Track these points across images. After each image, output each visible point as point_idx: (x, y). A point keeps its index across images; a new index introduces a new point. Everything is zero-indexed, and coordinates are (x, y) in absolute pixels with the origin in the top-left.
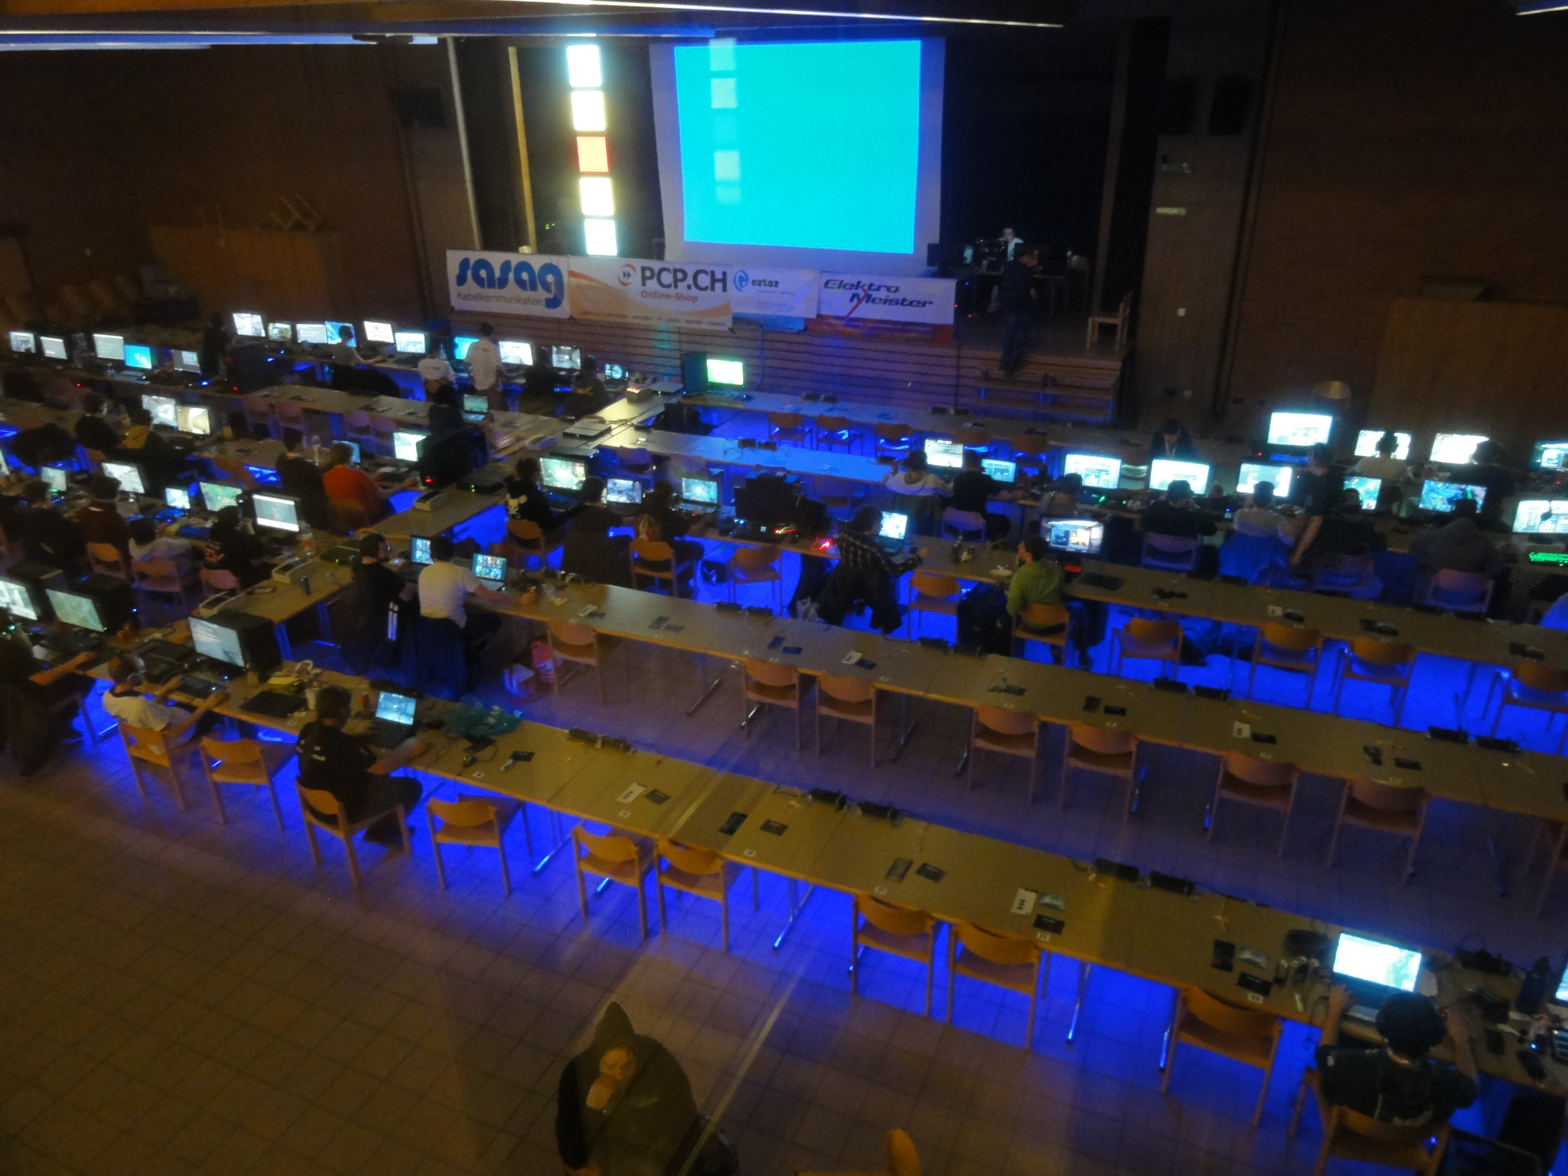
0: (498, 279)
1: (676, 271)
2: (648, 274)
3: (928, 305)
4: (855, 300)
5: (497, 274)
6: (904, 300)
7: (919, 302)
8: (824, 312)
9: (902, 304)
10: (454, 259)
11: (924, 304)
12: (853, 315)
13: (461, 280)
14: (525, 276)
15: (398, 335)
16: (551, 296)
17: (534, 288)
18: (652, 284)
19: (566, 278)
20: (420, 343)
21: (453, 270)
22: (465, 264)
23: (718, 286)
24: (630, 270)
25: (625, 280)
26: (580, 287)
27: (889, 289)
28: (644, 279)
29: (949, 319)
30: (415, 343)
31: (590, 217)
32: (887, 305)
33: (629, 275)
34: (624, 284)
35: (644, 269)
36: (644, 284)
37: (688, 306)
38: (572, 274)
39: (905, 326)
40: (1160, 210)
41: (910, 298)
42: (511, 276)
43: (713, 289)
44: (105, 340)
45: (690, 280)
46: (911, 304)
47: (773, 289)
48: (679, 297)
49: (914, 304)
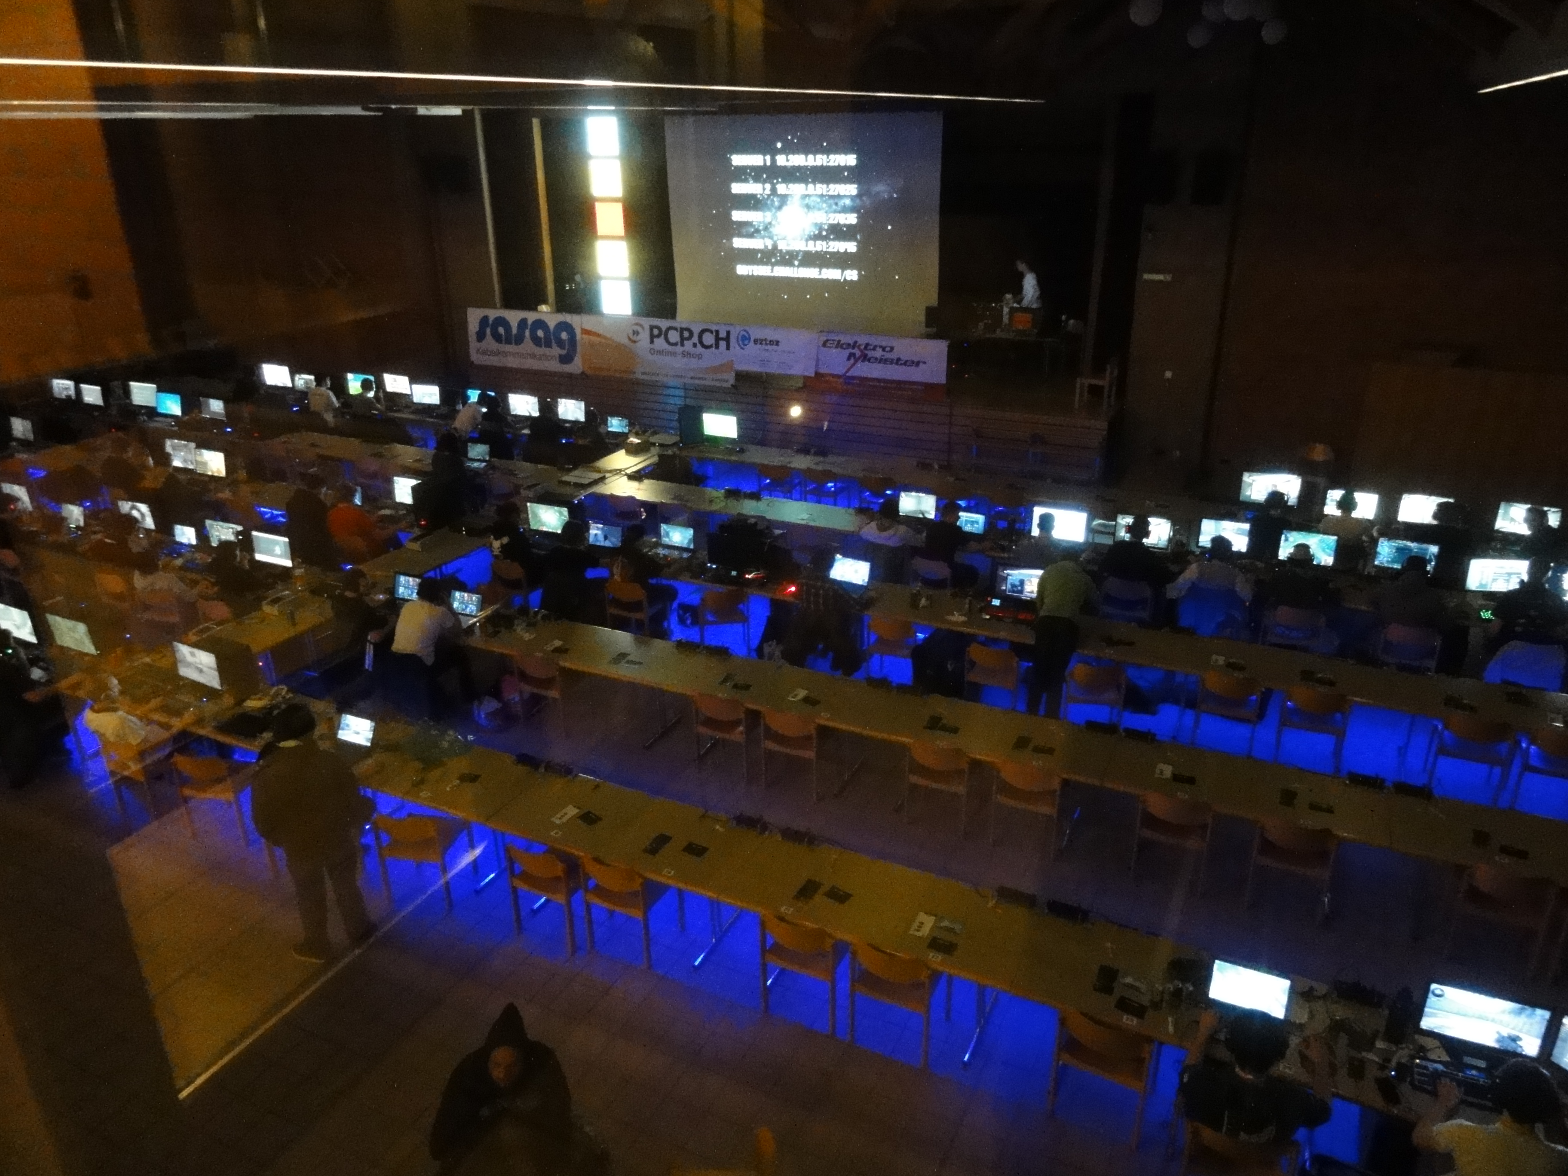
0: (515, 335)
1: (682, 330)
2: (656, 332)
3: (921, 364)
4: (852, 361)
5: (514, 330)
6: (899, 359)
7: (913, 362)
8: (822, 371)
9: (897, 363)
10: (474, 316)
11: (917, 364)
12: (849, 374)
13: (481, 336)
14: (540, 333)
15: (415, 386)
16: (564, 352)
17: (548, 345)
18: (660, 343)
19: (579, 336)
20: (435, 395)
21: (473, 326)
22: (484, 321)
23: (723, 344)
24: (639, 329)
25: (635, 338)
26: (592, 345)
27: (884, 349)
28: (652, 337)
29: (941, 378)
30: (431, 395)
31: (606, 278)
32: (881, 365)
33: (638, 333)
34: (635, 342)
35: (652, 328)
36: (652, 342)
37: (694, 363)
38: (585, 332)
39: (900, 385)
40: (1146, 276)
41: (904, 358)
42: (527, 333)
43: (717, 347)
44: (140, 388)
45: (695, 339)
46: (905, 363)
47: (775, 347)
48: (686, 354)
49: (908, 364)
